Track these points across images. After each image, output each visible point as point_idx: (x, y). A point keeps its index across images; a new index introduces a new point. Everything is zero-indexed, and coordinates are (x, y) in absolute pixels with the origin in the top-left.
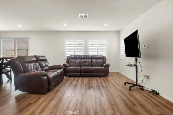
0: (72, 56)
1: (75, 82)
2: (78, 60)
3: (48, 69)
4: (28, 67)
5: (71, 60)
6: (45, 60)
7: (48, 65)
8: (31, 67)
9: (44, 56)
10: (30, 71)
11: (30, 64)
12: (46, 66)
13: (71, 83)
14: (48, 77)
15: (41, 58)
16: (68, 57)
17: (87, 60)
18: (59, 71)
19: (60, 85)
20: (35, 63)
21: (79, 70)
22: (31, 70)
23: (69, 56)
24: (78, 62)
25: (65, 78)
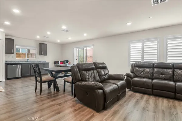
0: (138, 63)
1: (143, 103)
2: (148, 70)
3: (107, 78)
4: (85, 75)
5: (137, 68)
6: (105, 68)
7: (107, 73)
8: (88, 76)
9: (104, 63)
10: (87, 80)
11: (88, 72)
12: (105, 74)
13: (137, 102)
14: (103, 91)
15: (101, 65)
16: (132, 64)
17: (165, 70)
18: (120, 83)
19: (120, 102)
20: (93, 71)
21: (151, 84)
22: (89, 78)
23: (134, 63)
24: (147, 72)
25: (129, 93)
